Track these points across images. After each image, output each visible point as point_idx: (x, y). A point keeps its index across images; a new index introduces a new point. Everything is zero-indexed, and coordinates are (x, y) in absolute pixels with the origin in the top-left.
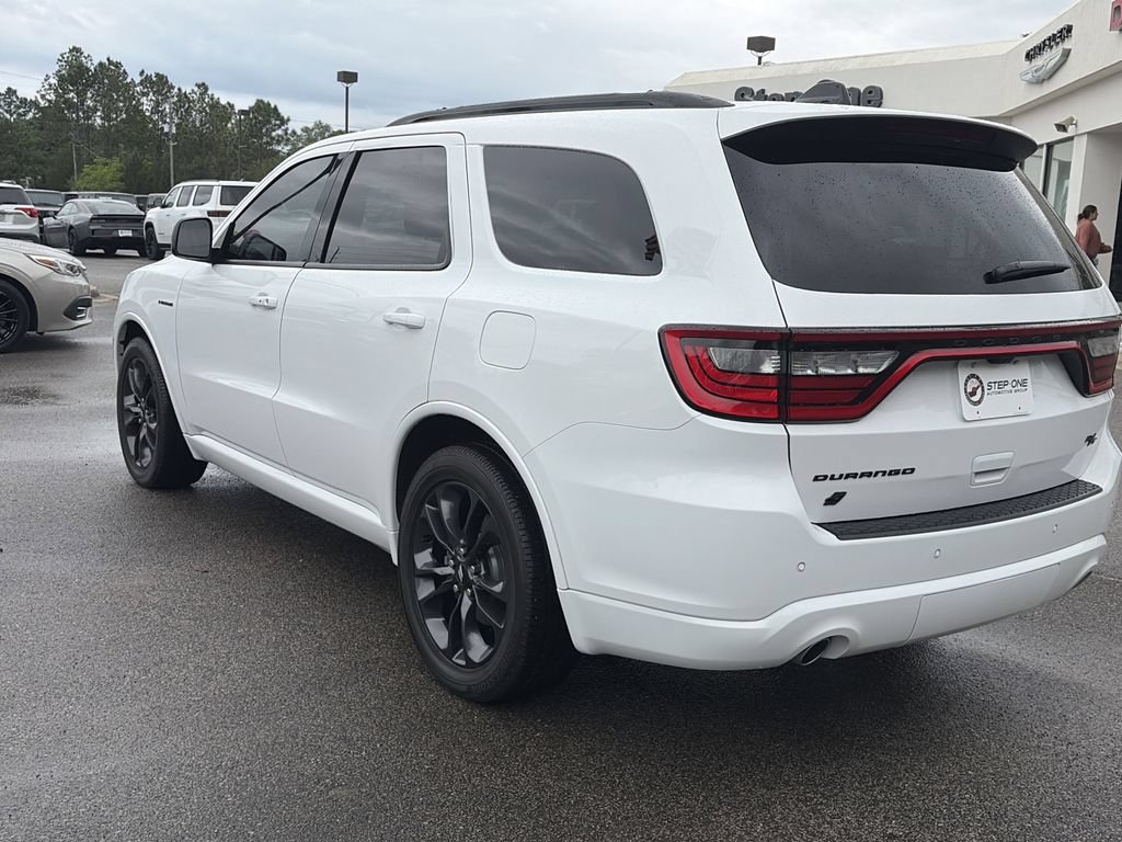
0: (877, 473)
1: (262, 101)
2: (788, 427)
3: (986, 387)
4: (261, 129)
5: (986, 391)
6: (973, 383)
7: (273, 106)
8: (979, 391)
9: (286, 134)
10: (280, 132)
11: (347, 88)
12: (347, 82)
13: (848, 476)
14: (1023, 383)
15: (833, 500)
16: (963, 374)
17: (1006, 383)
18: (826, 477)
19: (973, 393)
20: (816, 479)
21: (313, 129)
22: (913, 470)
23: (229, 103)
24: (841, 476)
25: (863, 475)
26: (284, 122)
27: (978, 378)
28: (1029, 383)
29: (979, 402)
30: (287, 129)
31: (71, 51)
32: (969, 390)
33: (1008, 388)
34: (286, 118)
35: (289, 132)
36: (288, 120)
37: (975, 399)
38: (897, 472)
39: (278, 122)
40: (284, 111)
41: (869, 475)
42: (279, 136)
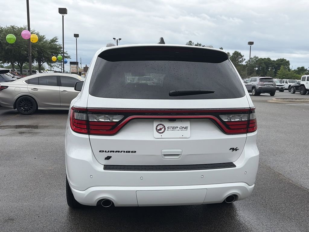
0: (121, 152)
1: (236, 51)
2: (90, 136)
4: (236, 59)
5: (166, 129)
6: (160, 127)
7: (239, 52)
8: (163, 129)
9: (243, 60)
10: (241, 59)
11: (251, 46)
12: (251, 45)
13: (111, 152)
14: (186, 128)
15: (108, 158)
16: (155, 124)
17: (177, 127)
18: (103, 151)
19: (161, 129)
20: (100, 151)
21: (253, 58)
22: (135, 152)
23: (228, 53)
24: (109, 151)
25: (116, 152)
26: (242, 56)
27: (163, 125)
28: (189, 128)
29: (163, 133)
30: (243, 58)
31: (189, 42)
33: (178, 129)
34: (243, 55)
35: (243, 59)
36: (243, 56)
37: (161, 131)
38: (129, 152)
39: (240, 57)
40: (242, 54)
41: (119, 152)
42: (241, 60)
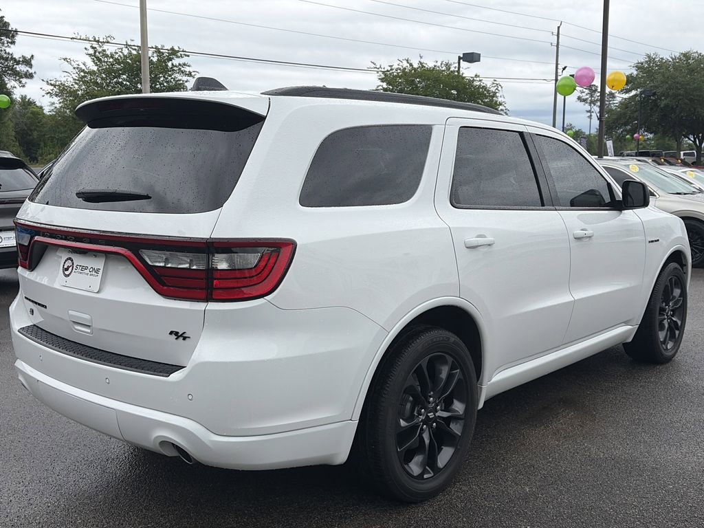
3: (75, 267)
5: (74, 270)
6: (69, 263)
8: (71, 269)
14: (97, 271)
15: (31, 312)
16: (65, 256)
17: (86, 268)
19: (67, 269)
22: (46, 307)
27: (72, 261)
28: (100, 272)
29: (68, 275)
32: (66, 267)
33: (87, 271)
37: (67, 273)
38: (41, 305)
